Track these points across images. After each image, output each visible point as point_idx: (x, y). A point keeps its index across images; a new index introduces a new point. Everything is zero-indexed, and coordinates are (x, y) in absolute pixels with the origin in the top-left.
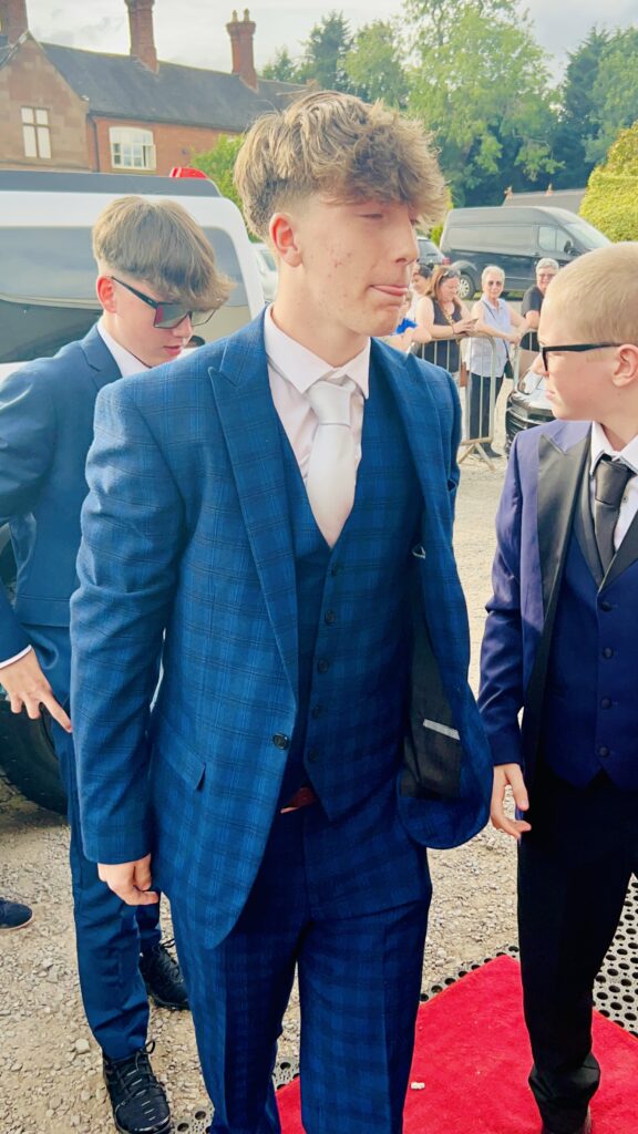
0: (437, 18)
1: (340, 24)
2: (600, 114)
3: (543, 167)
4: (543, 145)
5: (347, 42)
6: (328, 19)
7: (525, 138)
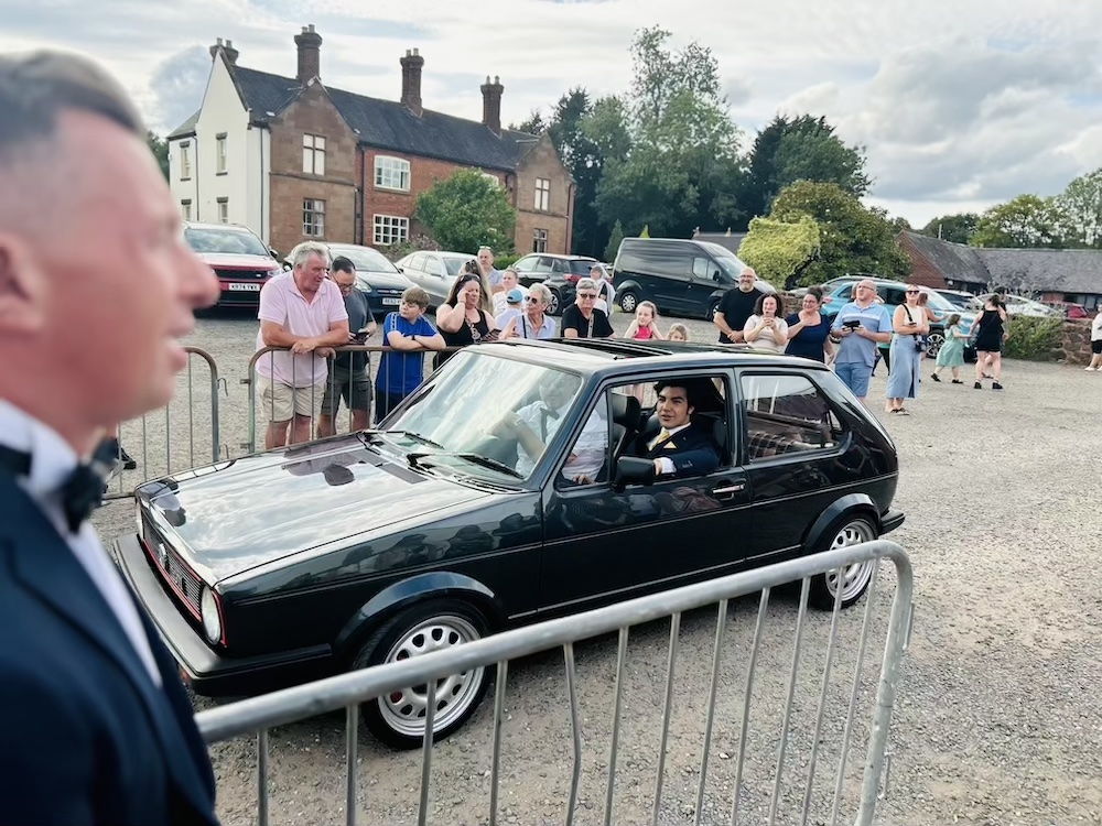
0: (656, 95)
1: (583, 96)
2: (779, 176)
3: (730, 214)
4: (730, 198)
5: (586, 109)
6: (574, 91)
7: (717, 191)
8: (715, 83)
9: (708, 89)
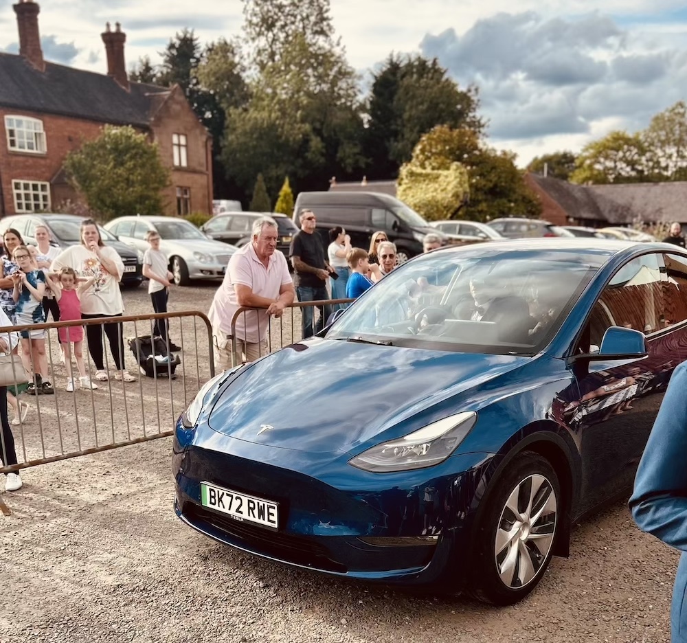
0: (270, 40)
1: (191, 40)
2: (399, 122)
3: (357, 162)
4: (356, 145)
5: (197, 55)
6: (181, 36)
7: (341, 138)
8: (328, 25)
9: (322, 32)
